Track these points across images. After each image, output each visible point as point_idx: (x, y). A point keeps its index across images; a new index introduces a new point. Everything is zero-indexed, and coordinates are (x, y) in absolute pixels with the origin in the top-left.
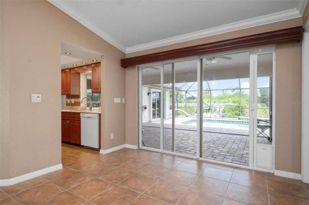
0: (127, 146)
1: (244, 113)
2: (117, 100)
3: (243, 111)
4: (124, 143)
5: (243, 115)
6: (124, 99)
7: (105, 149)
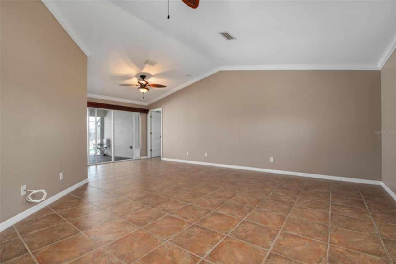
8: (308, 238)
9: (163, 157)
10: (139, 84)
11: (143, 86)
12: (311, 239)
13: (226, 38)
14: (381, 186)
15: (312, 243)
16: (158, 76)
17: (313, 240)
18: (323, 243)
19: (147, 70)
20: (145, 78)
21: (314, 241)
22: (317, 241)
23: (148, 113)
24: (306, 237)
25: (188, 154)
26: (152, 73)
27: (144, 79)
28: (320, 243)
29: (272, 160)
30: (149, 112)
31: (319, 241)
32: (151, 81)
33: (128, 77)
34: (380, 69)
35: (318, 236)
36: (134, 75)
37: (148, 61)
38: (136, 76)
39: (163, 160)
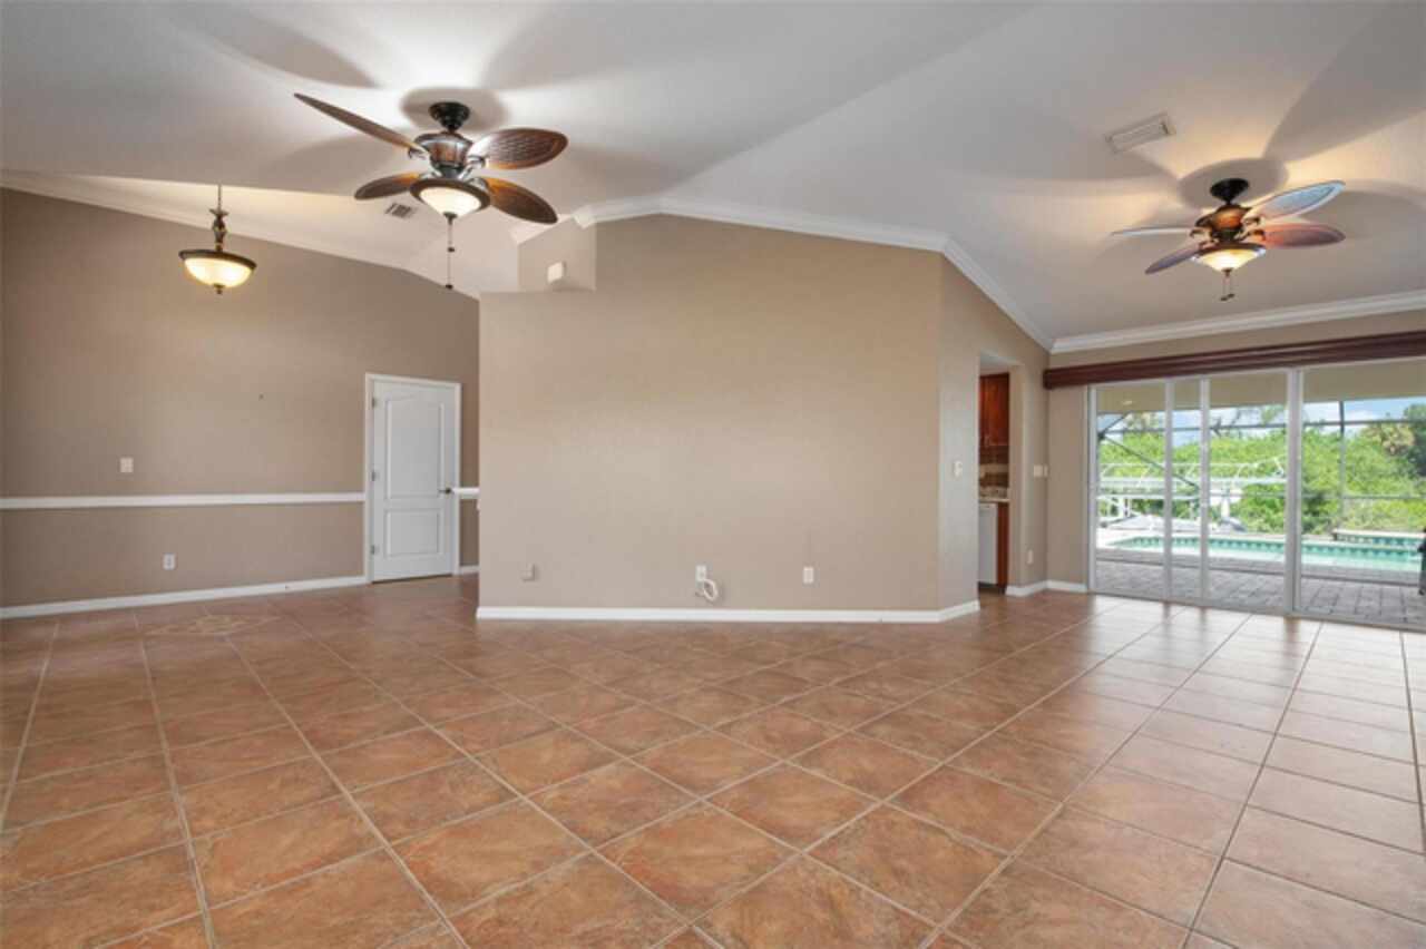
0: (1052, 585)
1: (1329, 522)
2: (1038, 471)
3: (1327, 513)
4: (1044, 577)
5: (1325, 529)
6: (1046, 469)
7: (1019, 585)
8: (285, 883)
12: (272, 887)
15: (261, 875)
17: (263, 886)
18: (227, 900)
21: (258, 886)
22: (251, 894)
24: (294, 883)
28: (236, 894)
31: (245, 897)
35: (258, 914)
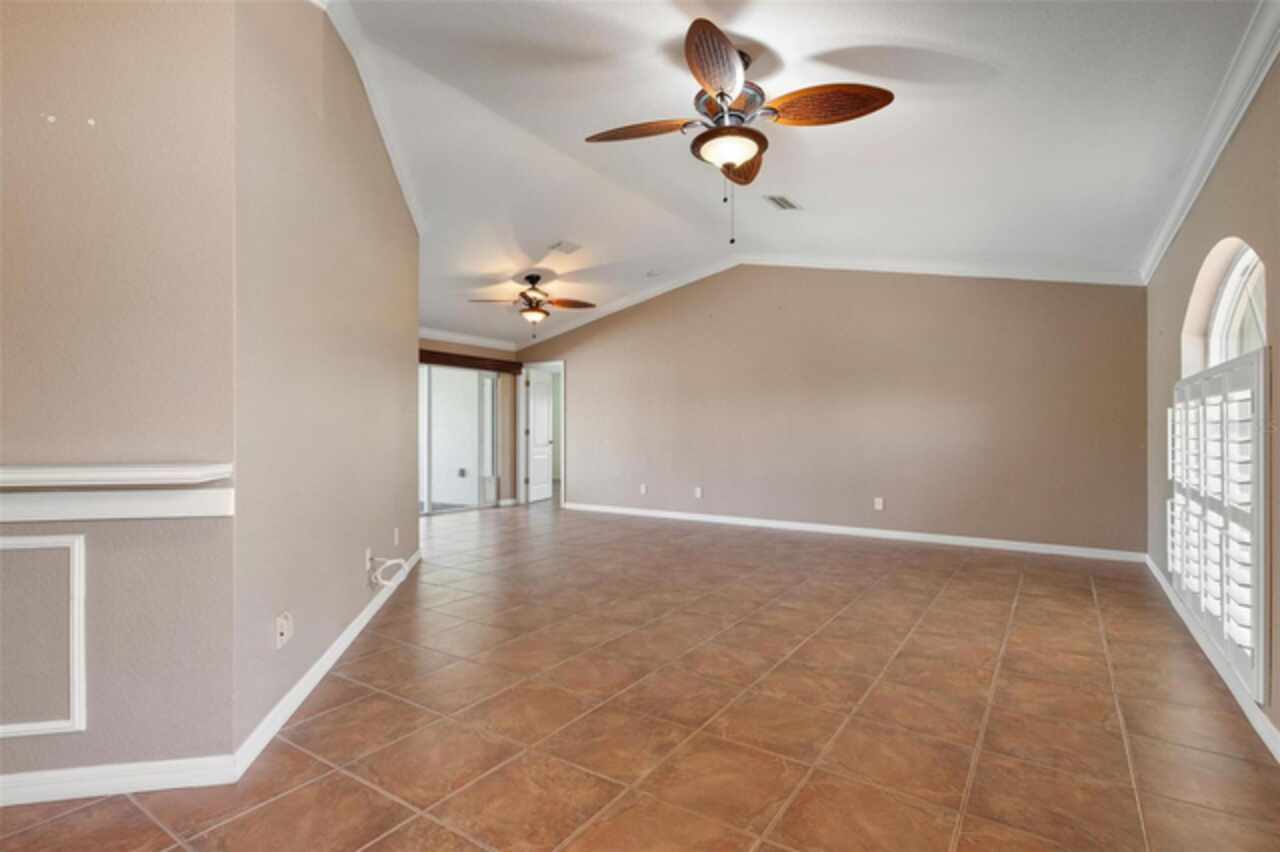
9: (565, 500)
10: (523, 300)
11: (533, 306)
13: (778, 207)
14: (1144, 565)
16: (574, 276)
19: (547, 263)
20: (539, 283)
23: (520, 373)
25: (643, 490)
26: (559, 270)
27: (537, 286)
29: (879, 504)
30: (524, 371)
32: (554, 289)
33: (494, 280)
34: (1146, 283)
36: (511, 274)
37: (559, 244)
38: (516, 278)
39: (565, 509)
